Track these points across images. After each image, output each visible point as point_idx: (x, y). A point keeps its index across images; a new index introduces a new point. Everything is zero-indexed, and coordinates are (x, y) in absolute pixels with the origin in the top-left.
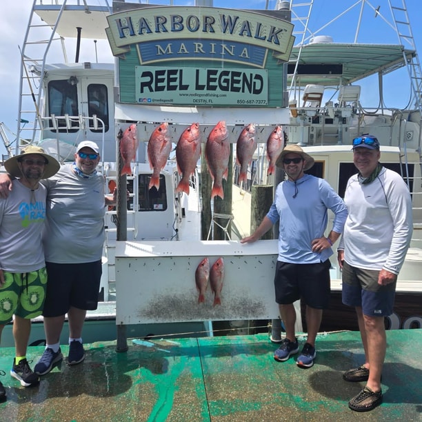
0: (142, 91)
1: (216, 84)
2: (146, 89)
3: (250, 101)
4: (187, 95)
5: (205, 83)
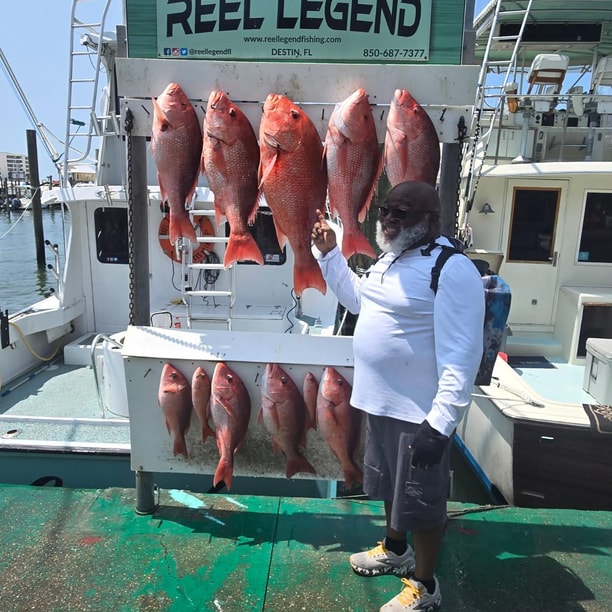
0: (170, 34)
1: (320, 14)
2: (178, 27)
3: (391, 52)
4: (260, 40)
5: (297, 14)
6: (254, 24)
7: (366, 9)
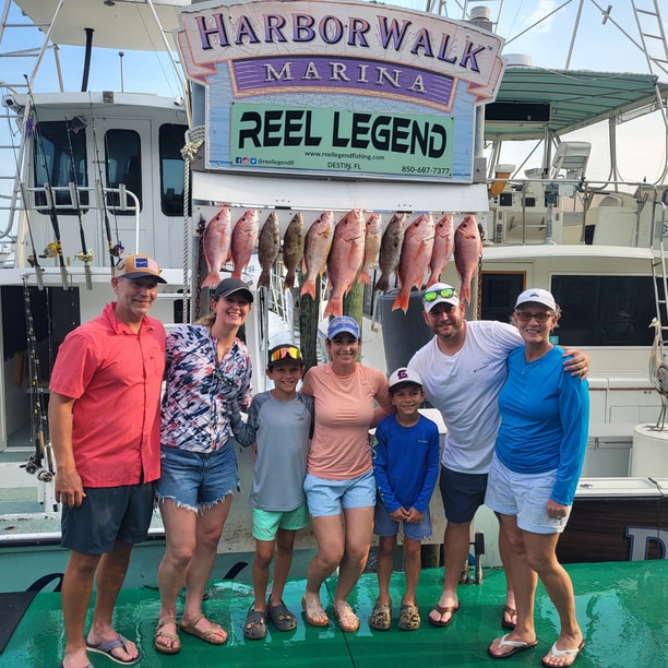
0: (241, 145)
1: (368, 137)
2: (249, 141)
3: (424, 169)
4: (318, 154)
5: (349, 136)
6: (316, 142)
7: (404, 135)
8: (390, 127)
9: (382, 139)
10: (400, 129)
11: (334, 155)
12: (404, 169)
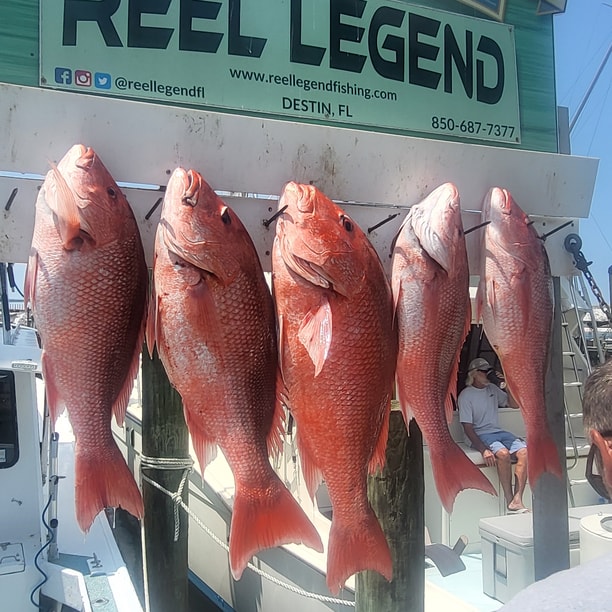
0: (69, 38)
3: (471, 125)
4: (260, 77)
5: (324, 41)
6: (250, 47)
7: (431, 53)
8: (403, 31)
9: (389, 56)
10: (422, 38)
11: (294, 81)
12: (435, 120)
